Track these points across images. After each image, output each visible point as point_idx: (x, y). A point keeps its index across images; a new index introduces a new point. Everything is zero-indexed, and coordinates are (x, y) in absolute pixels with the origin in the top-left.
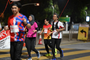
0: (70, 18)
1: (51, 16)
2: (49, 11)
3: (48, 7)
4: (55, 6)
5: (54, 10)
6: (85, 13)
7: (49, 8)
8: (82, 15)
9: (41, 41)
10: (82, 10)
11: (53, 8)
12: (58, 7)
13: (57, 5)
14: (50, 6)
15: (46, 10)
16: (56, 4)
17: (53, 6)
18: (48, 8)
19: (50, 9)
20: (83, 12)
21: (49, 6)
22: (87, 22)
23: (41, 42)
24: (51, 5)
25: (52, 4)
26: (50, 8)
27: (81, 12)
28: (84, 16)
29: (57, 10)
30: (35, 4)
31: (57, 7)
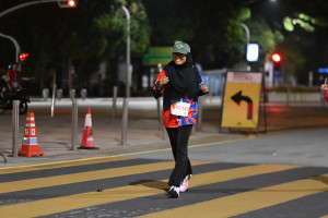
1: (118, 43)
2: (111, 25)
3: (108, 11)
4: (135, 7)
5: (131, 24)
6: (241, 32)
7: (112, 15)
8: (230, 40)
9: (91, 134)
10: (231, 22)
11: (125, 17)
12: (143, 12)
13: (141, 5)
14: (115, 9)
15: (102, 22)
16: (136, 1)
17: (127, 7)
18: (107, 16)
19: (115, 20)
20: (234, 27)
21: (112, 7)
22: (251, 63)
23: (90, 139)
24: (120, 5)
26: (117, 14)
27: (229, 29)
28: (241, 42)
29: (141, 23)
30: (61, 3)
31: (140, 10)
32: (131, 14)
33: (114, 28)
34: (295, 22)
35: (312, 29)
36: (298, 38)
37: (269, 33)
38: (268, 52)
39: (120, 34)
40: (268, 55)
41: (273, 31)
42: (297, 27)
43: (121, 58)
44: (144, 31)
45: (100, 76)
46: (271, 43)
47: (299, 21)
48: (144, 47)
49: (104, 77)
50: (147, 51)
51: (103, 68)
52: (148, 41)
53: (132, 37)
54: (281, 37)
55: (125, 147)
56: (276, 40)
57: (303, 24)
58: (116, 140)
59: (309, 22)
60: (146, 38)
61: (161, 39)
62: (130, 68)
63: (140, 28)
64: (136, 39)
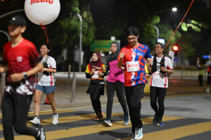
0: (119, 41)
1: (74, 37)
2: (70, 25)
3: (68, 16)
4: (85, 14)
5: (83, 25)
6: (153, 31)
7: (71, 19)
8: (146, 36)
10: (147, 24)
11: (79, 20)
12: (90, 18)
13: (90, 13)
14: (73, 15)
15: (64, 23)
16: (86, 10)
17: (81, 14)
18: (68, 20)
19: (73, 22)
20: (149, 28)
21: (71, 14)
24: (76, 12)
25: (77, 9)
26: (74, 18)
27: (146, 29)
28: (153, 37)
29: (89, 24)
31: (88, 16)
32: (83, 18)
33: (72, 27)
34: (188, 25)
35: (199, 30)
36: (190, 36)
37: (172, 32)
38: (171, 44)
39: (75, 31)
40: (171, 47)
41: (174, 31)
42: (190, 28)
43: (76, 47)
44: (91, 30)
45: (63, 58)
46: (173, 38)
47: (191, 25)
48: (91, 39)
49: (65, 58)
50: (93, 43)
51: (65, 53)
52: (93, 36)
53: (83, 33)
54: (180, 35)
55: (73, 103)
56: (176, 37)
57: (193, 27)
58: (68, 99)
59: (197, 25)
60: (92, 34)
61: (102, 35)
62: (82, 53)
63: (88, 28)
64: (86, 34)
